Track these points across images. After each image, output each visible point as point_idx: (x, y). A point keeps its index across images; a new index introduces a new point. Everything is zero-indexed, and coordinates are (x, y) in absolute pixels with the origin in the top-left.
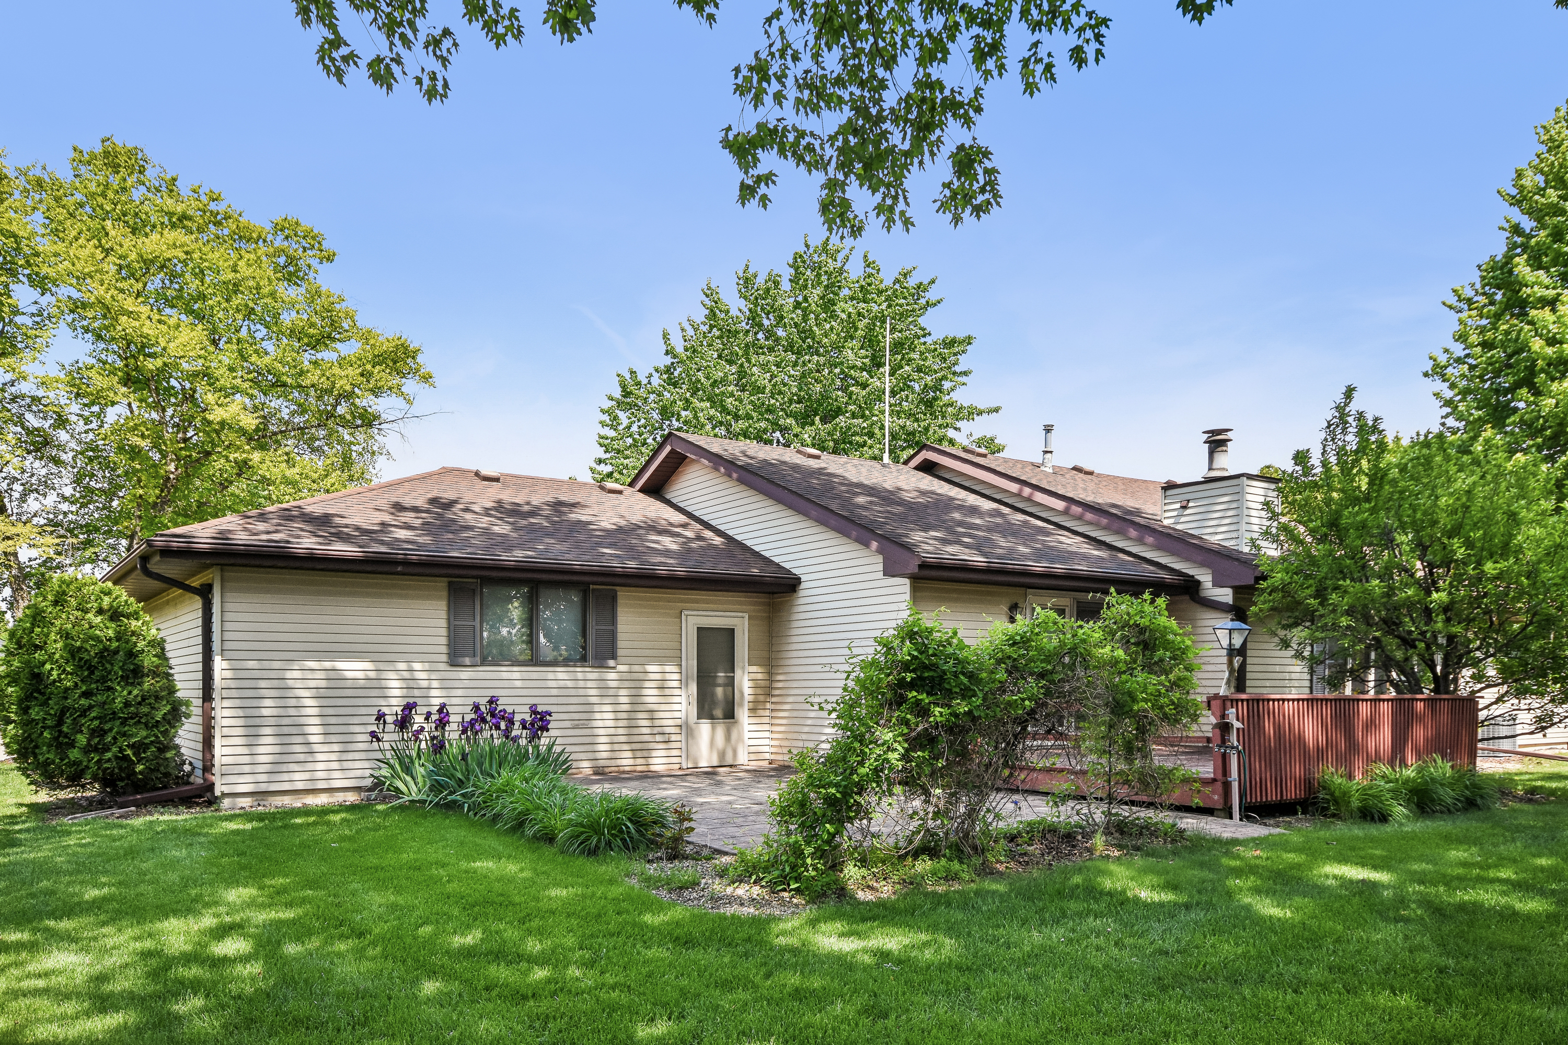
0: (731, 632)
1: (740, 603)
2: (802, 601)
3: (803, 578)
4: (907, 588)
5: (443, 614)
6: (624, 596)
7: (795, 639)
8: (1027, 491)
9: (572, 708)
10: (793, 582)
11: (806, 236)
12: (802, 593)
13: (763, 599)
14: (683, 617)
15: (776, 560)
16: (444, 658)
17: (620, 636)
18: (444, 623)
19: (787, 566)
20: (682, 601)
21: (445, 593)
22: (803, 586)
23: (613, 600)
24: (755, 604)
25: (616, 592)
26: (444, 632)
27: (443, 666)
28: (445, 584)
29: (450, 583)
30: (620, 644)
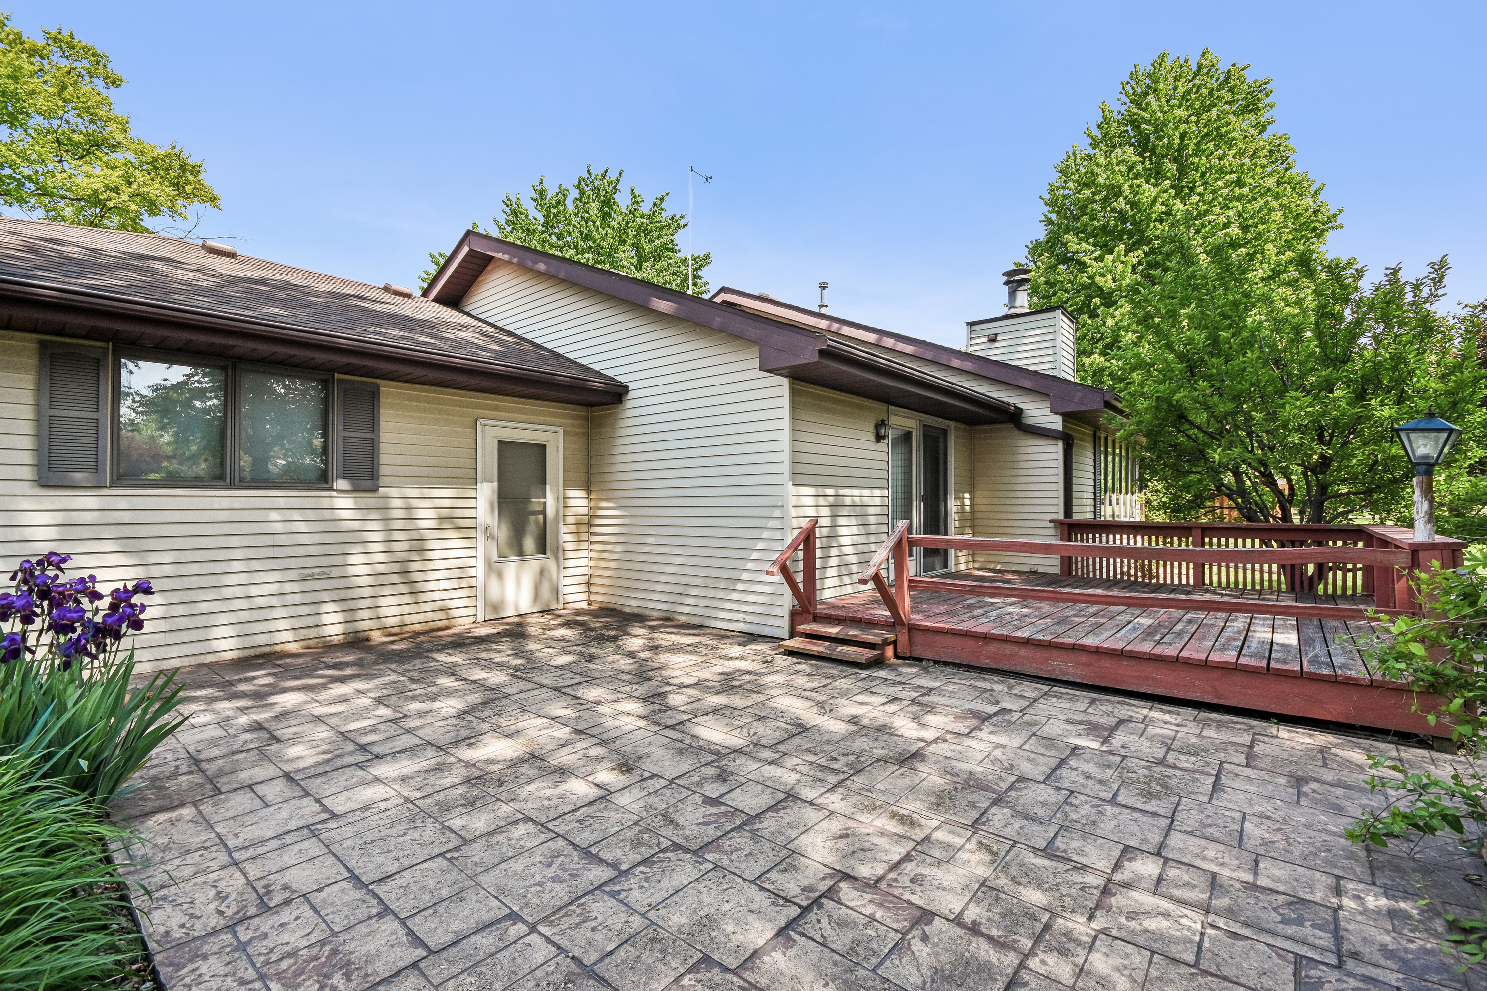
0: (542, 448)
1: (555, 415)
2: (629, 413)
3: (631, 386)
4: (785, 391)
5: (28, 397)
6: (389, 391)
7: (620, 459)
8: (835, 326)
9: (301, 551)
10: (619, 390)
11: (589, 166)
12: (629, 404)
13: (581, 411)
14: (479, 427)
15: (596, 367)
16: (27, 473)
17: (384, 448)
18: (28, 412)
19: (610, 373)
20: (480, 407)
21: (32, 361)
22: (631, 395)
23: (373, 397)
24: (572, 417)
25: (378, 387)
26: (28, 428)
27: (26, 488)
28: (34, 346)
29: (43, 345)
30: (384, 459)
